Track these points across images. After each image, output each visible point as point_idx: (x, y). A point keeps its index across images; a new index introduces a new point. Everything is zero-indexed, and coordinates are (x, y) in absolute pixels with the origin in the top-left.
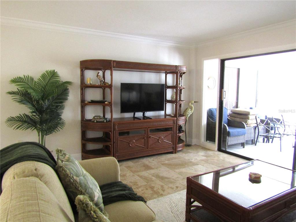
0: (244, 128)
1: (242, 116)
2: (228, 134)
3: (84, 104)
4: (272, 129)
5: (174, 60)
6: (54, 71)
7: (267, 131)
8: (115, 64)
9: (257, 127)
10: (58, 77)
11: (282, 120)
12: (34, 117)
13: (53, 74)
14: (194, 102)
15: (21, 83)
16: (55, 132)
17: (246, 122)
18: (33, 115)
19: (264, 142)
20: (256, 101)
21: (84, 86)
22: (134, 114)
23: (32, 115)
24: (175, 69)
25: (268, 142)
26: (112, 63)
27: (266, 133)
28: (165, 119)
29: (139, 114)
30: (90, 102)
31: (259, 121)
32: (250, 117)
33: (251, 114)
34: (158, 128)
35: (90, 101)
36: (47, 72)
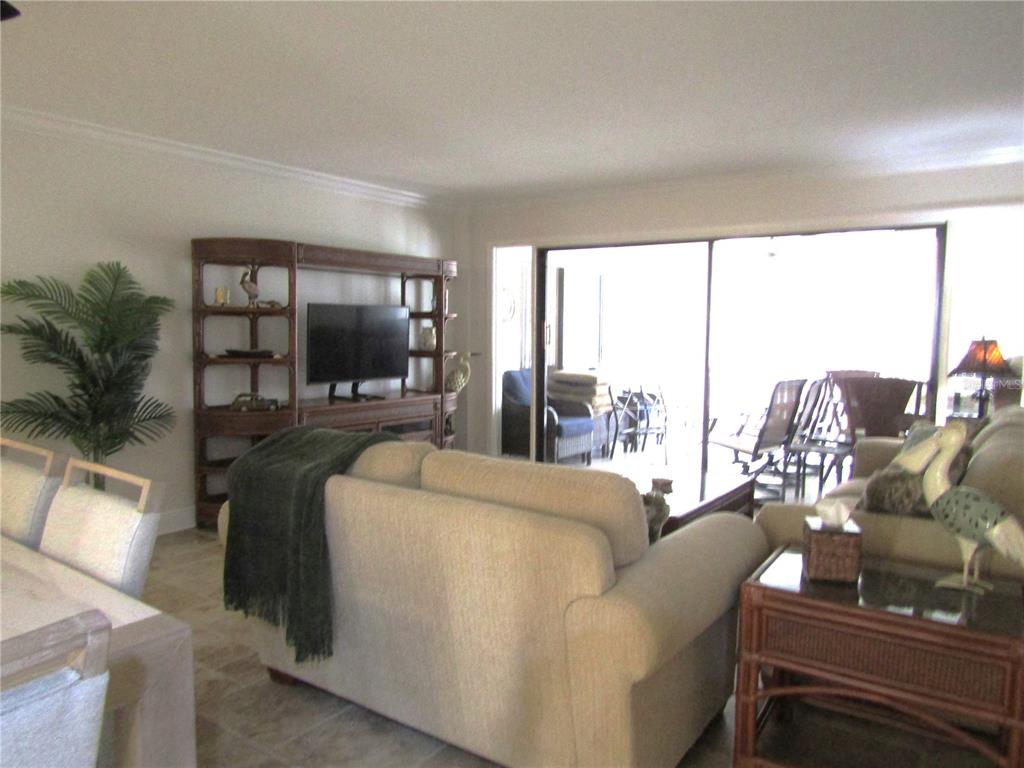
0: (589, 415)
1: (579, 389)
2: (558, 431)
3: (201, 361)
4: (642, 418)
5: (419, 245)
6: (118, 264)
7: (633, 423)
8: (302, 252)
9: (613, 414)
10: (134, 283)
11: (658, 397)
12: (77, 399)
13: (117, 274)
14: (472, 355)
15: (44, 301)
16: (131, 443)
17: (590, 402)
18: (76, 395)
19: (625, 450)
20: (600, 351)
21: (201, 311)
22: (333, 388)
23: (71, 394)
24: (436, 268)
25: (636, 450)
26: (295, 249)
27: (630, 427)
28: (403, 400)
29: (344, 389)
30: (221, 357)
31: (615, 400)
32: (599, 390)
33: (599, 382)
34: (391, 424)
35: (225, 353)
36: (100, 265)
